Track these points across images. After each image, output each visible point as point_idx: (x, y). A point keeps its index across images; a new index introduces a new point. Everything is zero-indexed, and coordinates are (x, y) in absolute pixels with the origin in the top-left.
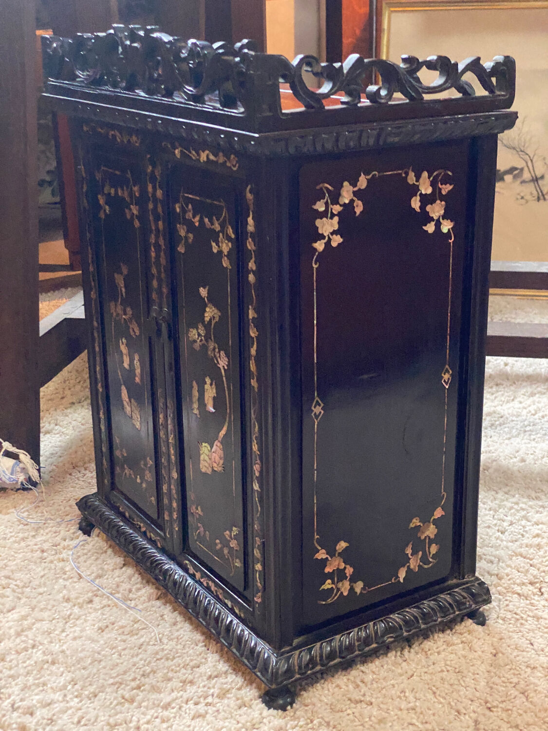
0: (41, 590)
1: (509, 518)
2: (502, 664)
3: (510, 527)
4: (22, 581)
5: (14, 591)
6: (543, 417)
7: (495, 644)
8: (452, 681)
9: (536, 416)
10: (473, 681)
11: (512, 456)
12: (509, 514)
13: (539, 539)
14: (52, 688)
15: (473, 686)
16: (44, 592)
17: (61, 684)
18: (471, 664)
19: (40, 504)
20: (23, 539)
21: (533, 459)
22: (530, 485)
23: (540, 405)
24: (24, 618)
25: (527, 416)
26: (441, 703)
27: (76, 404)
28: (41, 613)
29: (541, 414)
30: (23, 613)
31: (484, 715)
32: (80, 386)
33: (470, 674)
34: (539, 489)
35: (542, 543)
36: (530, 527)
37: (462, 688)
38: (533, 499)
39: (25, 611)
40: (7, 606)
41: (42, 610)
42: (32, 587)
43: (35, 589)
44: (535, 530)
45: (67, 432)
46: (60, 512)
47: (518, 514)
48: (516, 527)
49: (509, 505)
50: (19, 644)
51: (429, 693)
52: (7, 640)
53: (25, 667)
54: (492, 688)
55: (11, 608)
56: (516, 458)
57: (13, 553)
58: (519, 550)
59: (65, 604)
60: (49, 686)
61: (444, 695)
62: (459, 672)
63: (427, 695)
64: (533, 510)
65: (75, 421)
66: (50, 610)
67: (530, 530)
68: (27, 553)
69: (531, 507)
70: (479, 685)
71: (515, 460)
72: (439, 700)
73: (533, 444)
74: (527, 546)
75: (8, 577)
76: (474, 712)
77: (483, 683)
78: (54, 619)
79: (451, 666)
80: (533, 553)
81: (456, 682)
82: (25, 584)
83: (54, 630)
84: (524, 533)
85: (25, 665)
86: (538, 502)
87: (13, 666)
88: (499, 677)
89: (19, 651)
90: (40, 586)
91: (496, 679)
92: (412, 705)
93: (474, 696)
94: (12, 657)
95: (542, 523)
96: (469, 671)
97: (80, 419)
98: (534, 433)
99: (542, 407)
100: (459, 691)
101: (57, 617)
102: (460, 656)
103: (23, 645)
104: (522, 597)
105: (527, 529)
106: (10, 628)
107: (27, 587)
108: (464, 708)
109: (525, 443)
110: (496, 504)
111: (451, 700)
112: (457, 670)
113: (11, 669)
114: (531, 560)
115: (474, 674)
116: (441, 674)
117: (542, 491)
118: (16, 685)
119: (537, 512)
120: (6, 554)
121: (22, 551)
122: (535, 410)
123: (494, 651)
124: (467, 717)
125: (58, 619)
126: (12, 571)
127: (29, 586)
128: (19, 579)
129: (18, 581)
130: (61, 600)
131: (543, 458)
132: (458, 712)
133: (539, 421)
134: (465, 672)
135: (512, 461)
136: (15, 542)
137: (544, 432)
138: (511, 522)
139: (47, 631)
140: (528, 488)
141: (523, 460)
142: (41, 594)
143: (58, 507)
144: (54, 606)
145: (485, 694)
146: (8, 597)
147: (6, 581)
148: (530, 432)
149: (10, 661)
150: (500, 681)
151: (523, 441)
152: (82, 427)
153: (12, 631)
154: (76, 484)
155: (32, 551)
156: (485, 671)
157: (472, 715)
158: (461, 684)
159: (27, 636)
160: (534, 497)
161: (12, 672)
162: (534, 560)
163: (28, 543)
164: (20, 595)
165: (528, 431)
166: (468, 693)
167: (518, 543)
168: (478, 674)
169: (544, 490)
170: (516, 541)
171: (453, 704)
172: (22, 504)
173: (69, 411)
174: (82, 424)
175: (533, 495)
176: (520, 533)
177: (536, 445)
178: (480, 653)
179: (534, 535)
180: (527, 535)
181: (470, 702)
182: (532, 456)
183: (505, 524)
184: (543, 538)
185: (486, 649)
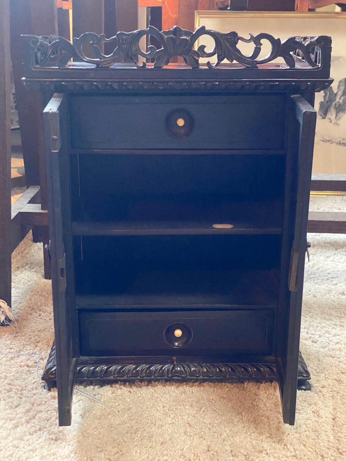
0: (35, 392)
1: (317, 333)
2: (341, 425)
3: (320, 338)
4: (20, 386)
5: (16, 393)
6: (318, 269)
7: (332, 413)
8: (313, 437)
9: (314, 269)
10: (326, 437)
11: (307, 294)
12: (317, 330)
13: (340, 345)
14: (60, 456)
15: (326, 439)
16: (37, 393)
17: (67, 453)
18: (322, 425)
19: (17, 335)
20: (11, 358)
21: (321, 295)
22: (324, 312)
23: (315, 262)
24: (28, 411)
25: (308, 268)
26: (310, 451)
27: (20, 268)
28: (39, 407)
29: (317, 267)
30: (27, 408)
31: (339, 457)
32: (20, 256)
33: (323, 432)
34: (330, 314)
35: (341, 348)
36: (332, 338)
37: (321, 441)
38: (327, 320)
39: (28, 406)
40: (15, 403)
41: (39, 405)
42: (28, 390)
43: (30, 391)
44: (335, 339)
45: (20, 286)
46: (32, 340)
47: (323, 330)
48: (324, 338)
49: (316, 324)
50: (31, 428)
51: (301, 445)
52: (21, 426)
53: (39, 444)
54: (338, 440)
55: (17, 405)
56: (310, 295)
57: (8, 368)
58: (329, 353)
59: (53, 400)
60: (58, 455)
61: (311, 446)
62: (315, 431)
63: (301, 447)
64: (330, 327)
65: (23, 279)
66: (44, 405)
67: (332, 339)
68: (17, 367)
69: (328, 325)
70: (329, 438)
71: (310, 296)
72: (308, 450)
73: (317, 286)
74: (333, 350)
75: (9, 384)
76: (332, 456)
77: (332, 437)
78: (48, 410)
79: (310, 428)
80: (339, 354)
81: (316, 438)
82: (23, 388)
83: (51, 418)
84: (329, 342)
85: (38, 442)
86: (332, 322)
87: (31, 443)
88: (342, 433)
89: (31, 433)
90: (33, 389)
91: (339, 434)
92: (294, 453)
93: (330, 446)
94: (28, 437)
95: (338, 335)
96: (322, 430)
97: (26, 278)
98: (316, 279)
99: (316, 263)
100: (320, 443)
101: (50, 409)
102: (314, 421)
103: (33, 429)
104: (340, 382)
105: (330, 339)
106: (21, 418)
107: (23, 390)
108: (326, 453)
109: (312, 286)
110: (307, 324)
111: (316, 449)
112: (314, 430)
113: (29, 445)
114: (339, 358)
115: (325, 432)
116: (305, 433)
117: (332, 315)
118: (36, 456)
119: (333, 328)
120: (4, 369)
121: (13, 366)
122: (312, 265)
123: (333, 417)
124: (328, 459)
125: (51, 410)
126: (11, 380)
127: (25, 390)
128: (18, 385)
129: (17, 386)
130: (50, 398)
131: (326, 294)
132: (322, 456)
133: (317, 272)
134: (320, 431)
135: (308, 297)
136: (7, 361)
137: (322, 278)
138: (320, 335)
139: (46, 419)
140: (323, 313)
141: (315, 296)
142: (35, 394)
143: (29, 337)
144: (46, 402)
145: (336, 444)
146: (13, 397)
147: (10, 387)
148: (313, 279)
149: (28, 440)
150: (343, 435)
151: (311, 285)
152: (29, 283)
153: (23, 420)
154: (36, 320)
155: (21, 366)
156: (331, 429)
157: (331, 458)
158: (319, 439)
159: (34, 423)
160: (328, 319)
161: (31, 448)
162: (341, 359)
163: (16, 361)
164: (20, 396)
165: (312, 278)
166: (325, 444)
167: (327, 348)
168: (327, 432)
169: (333, 314)
170: (325, 347)
171: (317, 451)
172: (4, 335)
173: (17, 272)
174: (28, 281)
175: (327, 317)
176: (327, 342)
177: (320, 287)
178: (325, 418)
179: (336, 342)
180: (331, 343)
181: (328, 450)
182: (319, 294)
183: (317, 337)
184: (341, 344)
185: (327, 416)
